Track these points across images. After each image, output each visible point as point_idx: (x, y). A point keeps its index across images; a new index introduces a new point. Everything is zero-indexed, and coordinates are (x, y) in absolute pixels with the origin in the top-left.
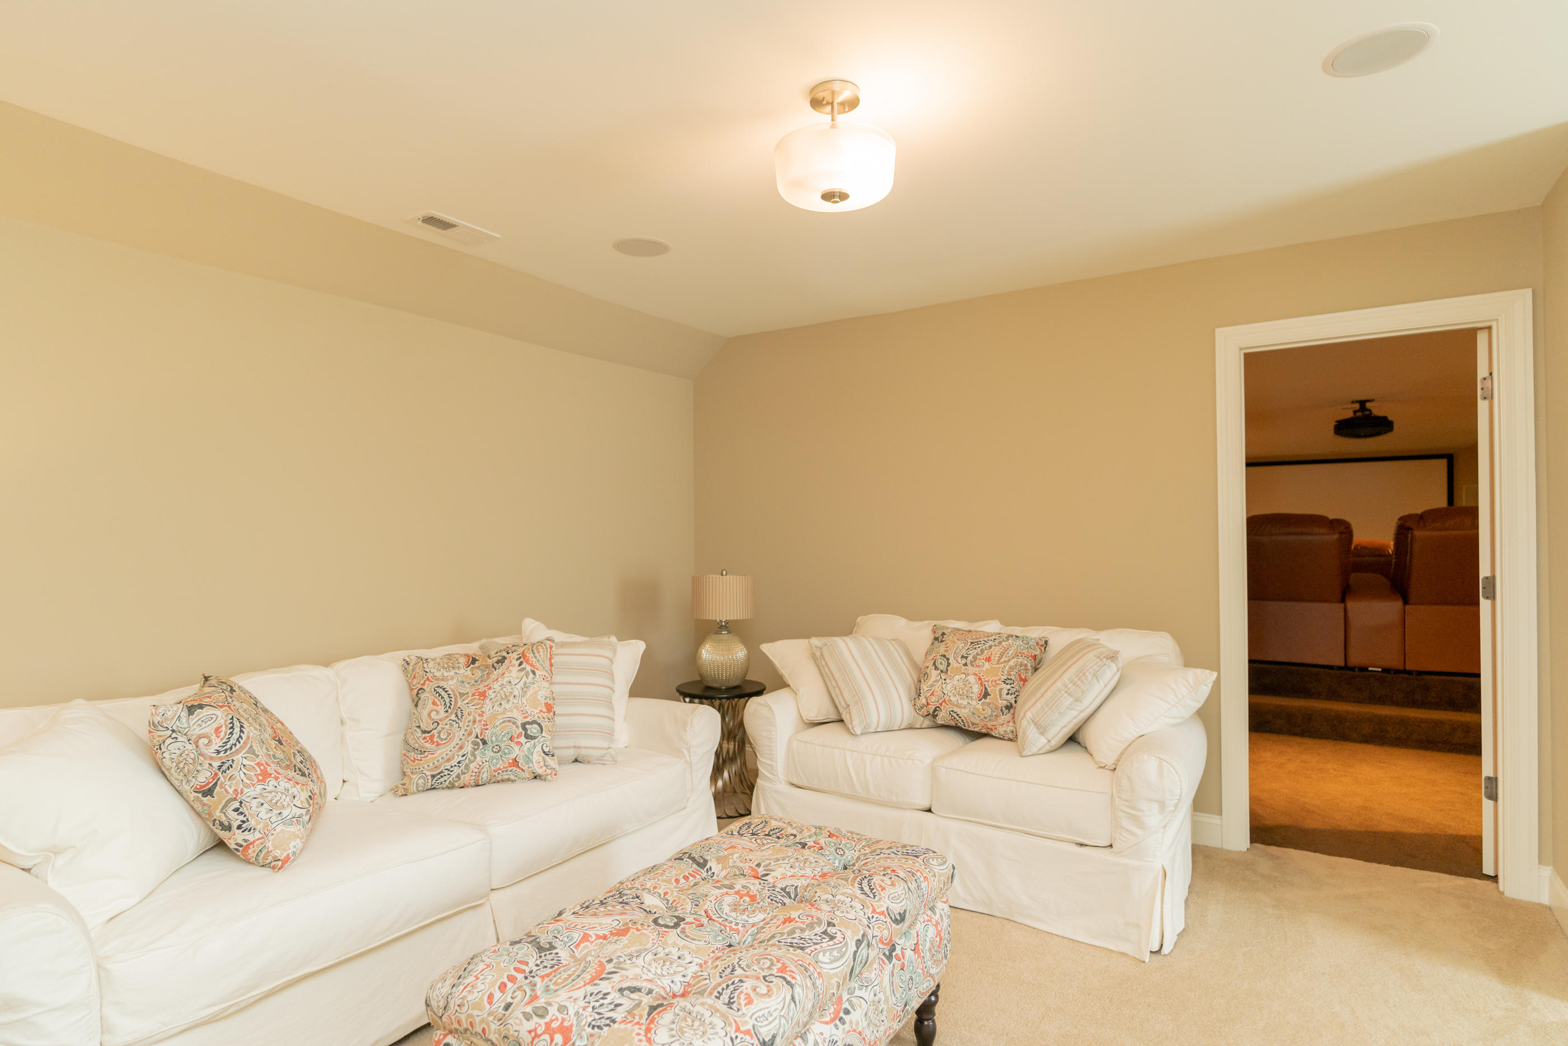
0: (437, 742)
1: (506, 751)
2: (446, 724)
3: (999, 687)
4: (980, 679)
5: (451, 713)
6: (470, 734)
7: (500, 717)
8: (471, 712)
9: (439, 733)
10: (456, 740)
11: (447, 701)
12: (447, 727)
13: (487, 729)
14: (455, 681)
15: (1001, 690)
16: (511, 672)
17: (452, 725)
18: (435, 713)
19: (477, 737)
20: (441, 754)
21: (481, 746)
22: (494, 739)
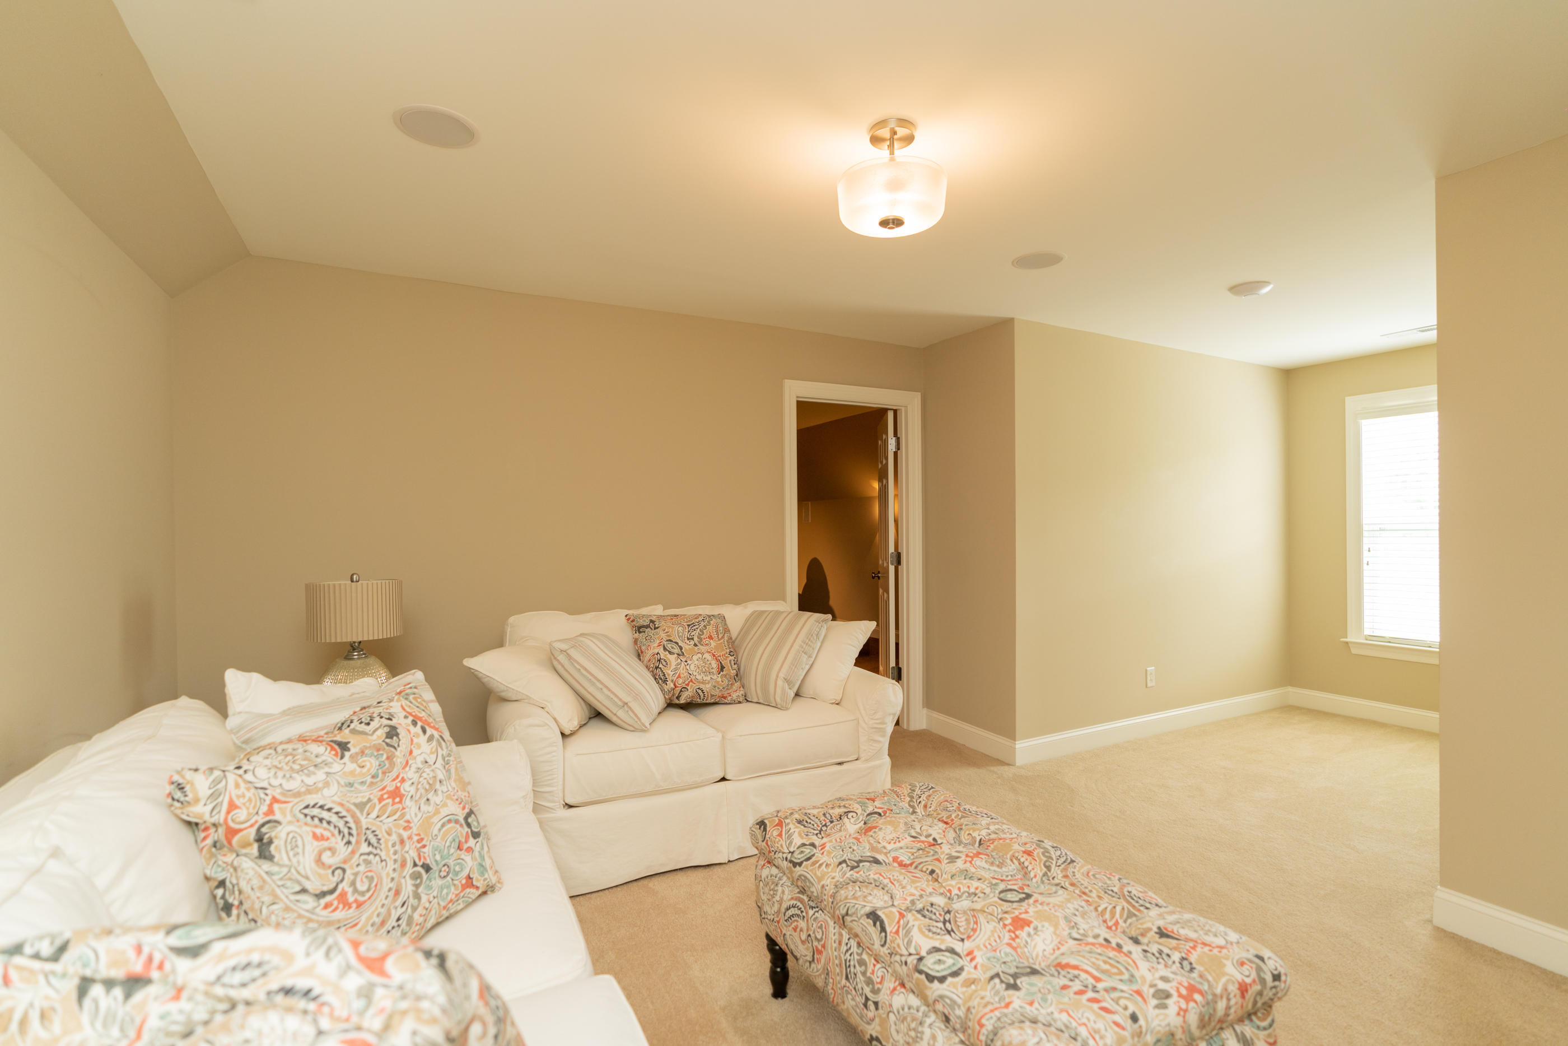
0: (356, 901)
1: (457, 868)
2: (358, 865)
3: (729, 659)
4: (714, 656)
5: (358, 842)
6: (403, 865)
7: (435, 820)
8: (390, 829)
9: (353, 884)
10: (387, 884)
11: (341, 824)
12: (362, 868)
13: (424, 846)
14: (334, 788)
15: (730, 661)
16: (419, 746)
17: (368, 862)
18: (328, 853)
19: (415, 865)
20: (369, 918)
21: (425, 876)
22: (438, 857)
